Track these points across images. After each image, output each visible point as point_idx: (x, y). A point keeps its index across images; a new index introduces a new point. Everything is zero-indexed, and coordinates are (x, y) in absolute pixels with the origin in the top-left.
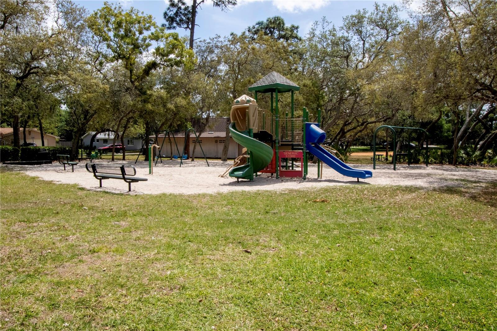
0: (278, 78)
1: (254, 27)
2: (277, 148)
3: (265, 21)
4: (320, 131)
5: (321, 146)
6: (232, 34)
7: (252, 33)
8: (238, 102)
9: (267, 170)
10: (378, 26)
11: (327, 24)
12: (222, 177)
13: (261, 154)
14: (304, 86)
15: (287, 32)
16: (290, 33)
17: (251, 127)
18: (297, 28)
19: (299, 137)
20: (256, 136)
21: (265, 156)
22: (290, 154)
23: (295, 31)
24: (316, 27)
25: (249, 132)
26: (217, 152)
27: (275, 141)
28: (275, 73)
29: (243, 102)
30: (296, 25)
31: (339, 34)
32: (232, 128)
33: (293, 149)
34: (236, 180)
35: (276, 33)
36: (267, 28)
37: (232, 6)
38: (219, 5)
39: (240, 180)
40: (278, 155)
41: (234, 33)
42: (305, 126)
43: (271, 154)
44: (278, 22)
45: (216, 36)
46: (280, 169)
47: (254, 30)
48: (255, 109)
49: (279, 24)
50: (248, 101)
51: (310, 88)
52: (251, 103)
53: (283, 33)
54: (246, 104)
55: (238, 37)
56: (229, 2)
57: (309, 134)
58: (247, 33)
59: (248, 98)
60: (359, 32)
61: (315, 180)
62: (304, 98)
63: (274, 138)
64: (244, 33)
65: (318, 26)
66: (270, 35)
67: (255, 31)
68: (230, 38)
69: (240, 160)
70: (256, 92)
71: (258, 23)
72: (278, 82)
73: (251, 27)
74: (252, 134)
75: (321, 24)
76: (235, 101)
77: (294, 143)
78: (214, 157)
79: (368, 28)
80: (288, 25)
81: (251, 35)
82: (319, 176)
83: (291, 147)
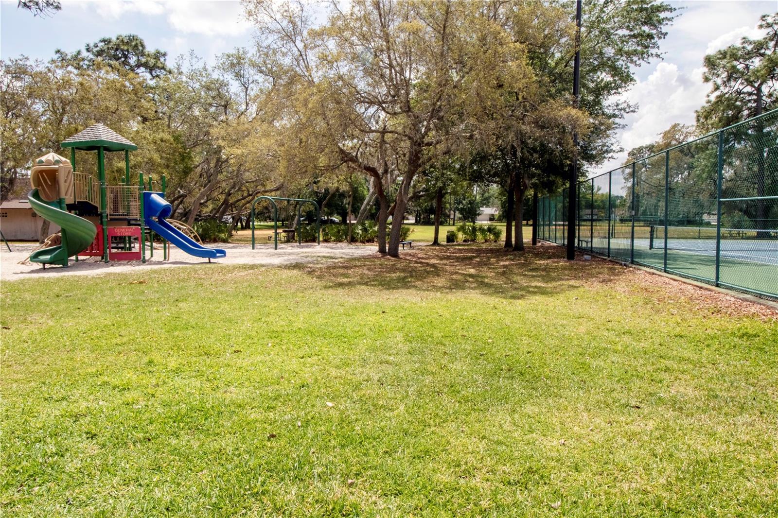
0: (104, 133)
1: (96, 46)
2: (105, 223)
3: (114, 39)
4: (163, 202)
5: (167, 221)
6: (58, 52)
7: (94, 55)
8: (41, 162)
9: (91, 252)
10: (261, 72)
11: (196, 59)
12: (23, 263)
13: (77, 231)
14: (162, 141)
15: (149, 59)
16: (153, 61)
17: (63, 196)
18: (164, 55)
19: (136, 210)
20: (70, 207)
21: (83, 234)
22: (123, 230)
23: (162, 59)
24: (181, 62)
25: (60, 203)
26: (36, 232)
27: (101, 215)
28: (101, 126)
29: (49, 162)
30: (162, 51)
31: (215, 76)
32: (33, 197)
33: (129, 224)
34: (41, 266)
35: (133, 60)
36: (117, 50)
37: (55, 11)
38: (29, 7)
39: (47, 266)
40: (106, 233)
41: (62, 50)
42: (142, 195)
43: (93, 231)
44: (133, 44)
45: (21, 57)
46: (110, 251)
47: (96, 49)
48: (69, 173)
49: (136, 46)
50: (57, 162)
51: (171, 144)
52: (61, 165)
53: (143, 60)
54: (54, 164)
55: (69, 57)
56: (48, 4)
57: (149, 206)
58: (85, 54)
59: (57, 157)
60: (238, 76)
61: (160, 263)
62: (161, 158)
63: (99, 211)
64: (79, 53)
65: (184, 61)
66: (123, 59)
67: (97, 51)
68: (56, 57)
69: (51, 241)
70: (73, 149)
71: (104, 41)
72: (104, 138)
73: (92, 45)
74: (64, 205)
75: (188, 59)
76: (37, 160)
77: (131, 217)
78: (30, 238)
79: (250, 73)
80: (150, 49)
81: (91, 56)
82: (165, 258)
83: (126, 222)
